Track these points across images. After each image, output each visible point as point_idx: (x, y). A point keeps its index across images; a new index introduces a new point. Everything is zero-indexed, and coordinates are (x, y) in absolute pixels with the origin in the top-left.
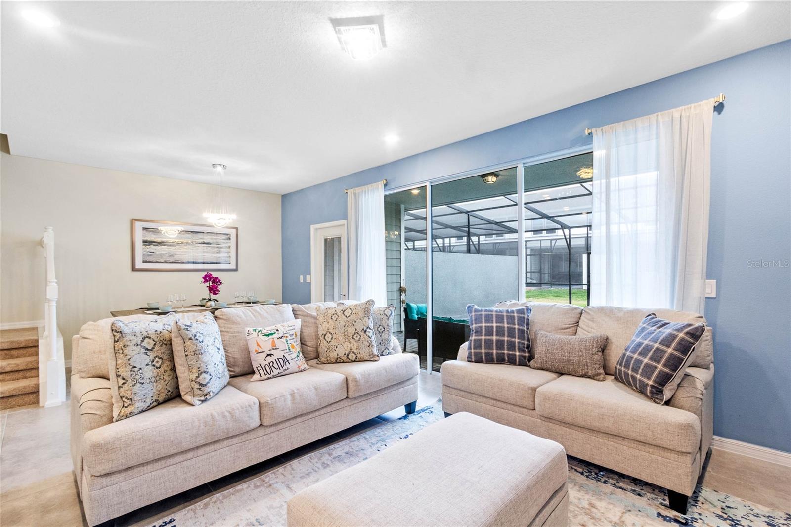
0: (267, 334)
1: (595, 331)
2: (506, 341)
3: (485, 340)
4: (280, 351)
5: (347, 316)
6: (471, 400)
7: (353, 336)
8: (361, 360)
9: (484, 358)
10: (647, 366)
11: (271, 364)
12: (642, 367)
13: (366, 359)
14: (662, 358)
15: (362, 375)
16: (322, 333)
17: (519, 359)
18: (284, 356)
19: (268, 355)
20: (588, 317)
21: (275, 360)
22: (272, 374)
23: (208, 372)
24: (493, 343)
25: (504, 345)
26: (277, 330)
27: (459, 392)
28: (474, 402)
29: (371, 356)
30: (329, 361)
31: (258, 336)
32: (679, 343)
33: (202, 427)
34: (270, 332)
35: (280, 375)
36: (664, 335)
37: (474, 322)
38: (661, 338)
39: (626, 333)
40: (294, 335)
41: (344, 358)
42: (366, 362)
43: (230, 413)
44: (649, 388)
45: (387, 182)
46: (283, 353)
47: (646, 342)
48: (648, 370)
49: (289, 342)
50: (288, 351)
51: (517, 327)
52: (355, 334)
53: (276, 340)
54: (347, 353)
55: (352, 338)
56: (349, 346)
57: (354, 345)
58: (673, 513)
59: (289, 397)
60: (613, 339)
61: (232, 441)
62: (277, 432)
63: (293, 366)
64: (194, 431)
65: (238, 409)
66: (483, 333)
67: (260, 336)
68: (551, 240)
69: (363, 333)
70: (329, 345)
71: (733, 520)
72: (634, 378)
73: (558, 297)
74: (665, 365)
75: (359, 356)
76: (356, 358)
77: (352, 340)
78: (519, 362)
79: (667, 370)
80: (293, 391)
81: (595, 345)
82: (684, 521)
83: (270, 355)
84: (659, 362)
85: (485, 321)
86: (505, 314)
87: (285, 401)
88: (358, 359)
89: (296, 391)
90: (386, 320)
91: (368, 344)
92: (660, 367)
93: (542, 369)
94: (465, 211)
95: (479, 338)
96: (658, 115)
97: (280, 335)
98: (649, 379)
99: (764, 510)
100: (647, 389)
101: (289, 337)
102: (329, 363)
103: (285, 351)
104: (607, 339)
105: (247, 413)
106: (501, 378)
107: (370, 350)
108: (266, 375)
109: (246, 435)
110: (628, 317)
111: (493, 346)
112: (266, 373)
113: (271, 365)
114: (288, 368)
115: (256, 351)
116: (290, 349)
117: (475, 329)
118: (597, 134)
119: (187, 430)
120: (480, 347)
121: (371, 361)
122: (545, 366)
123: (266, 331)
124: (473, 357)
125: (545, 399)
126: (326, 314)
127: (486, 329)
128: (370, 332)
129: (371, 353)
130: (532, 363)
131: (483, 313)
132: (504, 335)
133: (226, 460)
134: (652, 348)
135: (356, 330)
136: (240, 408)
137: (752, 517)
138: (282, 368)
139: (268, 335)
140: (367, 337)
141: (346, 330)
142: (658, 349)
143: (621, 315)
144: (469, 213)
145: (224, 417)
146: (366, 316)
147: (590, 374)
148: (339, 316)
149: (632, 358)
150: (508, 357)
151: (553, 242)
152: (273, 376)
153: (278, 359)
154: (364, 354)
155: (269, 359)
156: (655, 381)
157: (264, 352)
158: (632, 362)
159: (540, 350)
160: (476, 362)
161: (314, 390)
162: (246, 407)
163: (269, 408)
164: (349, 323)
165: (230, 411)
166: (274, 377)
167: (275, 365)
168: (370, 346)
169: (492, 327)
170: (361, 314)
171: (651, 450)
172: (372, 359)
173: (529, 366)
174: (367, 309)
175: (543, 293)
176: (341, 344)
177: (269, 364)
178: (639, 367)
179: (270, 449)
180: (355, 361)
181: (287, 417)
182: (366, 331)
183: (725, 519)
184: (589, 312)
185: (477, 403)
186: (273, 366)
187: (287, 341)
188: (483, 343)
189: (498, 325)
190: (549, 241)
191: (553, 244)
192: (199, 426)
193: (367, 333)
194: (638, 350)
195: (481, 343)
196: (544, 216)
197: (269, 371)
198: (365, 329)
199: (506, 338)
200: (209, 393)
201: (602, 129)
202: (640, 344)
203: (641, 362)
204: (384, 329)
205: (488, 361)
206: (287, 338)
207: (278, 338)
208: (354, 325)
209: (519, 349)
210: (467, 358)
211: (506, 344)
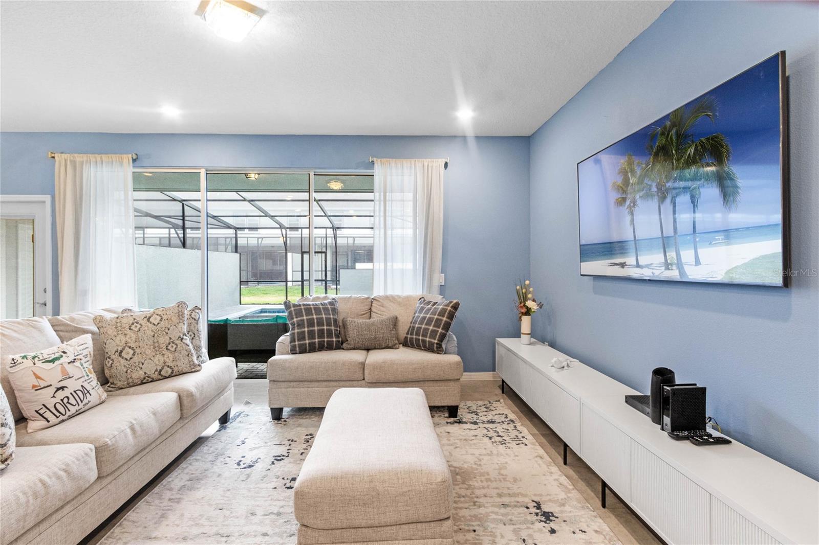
0: (51, 359)
1: (386, 313)
2: (325, 330)
3: (308, 331)
4: (76, 380)
5: (156, 324)
6: (303, 388)
7: (167, 346)
8: (178, 373)
9: (308, 348)
10: (432, 331)
11: (65, 400)
12: (429, 333)
13: (184, 371)
14: (440, 324)
15: (196, 388)
16: (115, 349)
17: (336, 344)
18: (82, 386)
19: (58, 389)
20: (379, 304)
21: (71, 393)
22: (68, 413)
23: (7, 424)
24: (315, 334)
25: (324, 333)
26: (64, 352)
27: (289, 383)
28: (306, 389)
29: (192, 367)
30: (131, 384)
31: (34, 364)
32: (449, 314)
33: (31, 501)
34: (53, 357)
35: (78, 413)
36: (439, 310)
37: (294, 316)
38: (438, 312)
39: (407, 313)
40: (89, 356)
41: (155, 376)
42: (186, 374)
43: (65, 471)
44: (435, 345)
45: (137, 158)
46: (80, 382)
47: (428, 316)
48: (434, 333)
49: (85, 365)
50: (87, 378)
51: (332, 316)
52: (169, 344)
53: (67, 366)
54: (159, 368)
55: (165, 350)
56: (162, 359)
57: (169, 357)
58: (452, 420)
59: (129, 431)
60: (400, 318)
61: (62, 512)
62: (114, 481)
63: (93, 398)
64: (22, 512)
65: (73, 462)
66: (306, 326)
67: (39, 364)
68: (258, 238)
69: (180, 342)
70: (129, 363)
71: (474, 412)
72: (424, 341)
73: (268, 295)
74: (443, 329)
75: (176, 369)
76: (172, 373)
77: (165, 352)
78: (336, 346)
79: (444, 332)
80: (131, 423)
81: (391, 323)
82: (458, 421)
83: (62, 388)
84: (439, 328)
85: (306, 314)
86: (321, 307)
87: (126, 437)
88: (174, 373)
89: (134, 422)
90: (196, 325)
91: (187, 354)
92: (440, 330)
93: (354, 349)
94: (179, 199)
95: (303, 330)
96: (415, 161)
97: (71, 359)
98: (435, 339)
99: (480, 403)
100: (434, 346)
101: (84, 360)
102: (131, 387)
103: (83, 379)
104: (397, 318)
105: (86, 465)
106: (334, 361)
107: (190, 359)
108: (57, 417)
109: (79, 498)
110: (405, 302)
111: (315, 337)
112: (58, 414)
113: (65, 402)
114: (89, 401)
115: (34, 386)
116: (88, 376)
117: (297, 323)
118: (377, 163)
119: (11, 513)
120: (304, 339)
121: (192, 372)
122: (357, 346)
123: (46, 356)
124: (297, 349)
125: (374, 369)
126: (119, 325)
127: (307, 321)
128: (186, 339)
129: (192, 363)
130: (344, 345)
131: (302, 307)
132: (323, 325)
133: (56, 541)
134: (433, 319)
135: (170, 338)
136: (76, 461)
137: (480, 408)
138: (82, 402)
139: (53, 361)
140: (184, 346)
141: (156, 341)
142: (437, 319)
143: (400, 300)
144: (184, 202)
145: (59, 478)
146: (181, 321)
147: (390, 345)
148: (143, 324)
149: (421, 328)
150: (327, 344)
151: (260, 240)
152: (69, 416)
153: (75, 392)
154: (183, 365)
155: (61, 395)
156: (438, 340)
157: (51, 385)
158: (422, 330)
159: (352, 334)
160: (300, 353)
161: (152, 416)
162: (83, 457)
163: (110, 451)
164: (159, 332)
165: (64, 467)
166: (71, 417)
167: (72, 401)
168: (190, 355)
169: (313, 319)
170: (175, 320)
171: (440, 384)
172: (193, 370)
173: (343, 349)
174: (180, 313)
175: (252, 292)
176: (150, 359)
177: (62, 400)
178: (428, 333)
179: (108, 505)
180: (170, 377)
181: (129, 456)
182: (182, 339)
183: (472, 413)
184: (379, 300)
185: (309, 389)
186: (68, 402)
187: (82, 365)
188: (306, 334)
189: (318, 316)
190: (257, 239)
191: (260, 242)
192: (28, 502)
193: (184, 341)
194: (424, 322)
195: (305, 335)
196: (266, 215)
197: (62, 410)
198: (182, 336)
199: (325, 328)
200: (11, 455)
201: (381, 160)
202: (424, 318)
203: (428, 329)
204: (194, 334)
205: (312, 350)
206: (81, 361)
207: (69, 363)
208: (167, 333)
209: (335, 335)
210: (291, 351)
211: (325, 332)
